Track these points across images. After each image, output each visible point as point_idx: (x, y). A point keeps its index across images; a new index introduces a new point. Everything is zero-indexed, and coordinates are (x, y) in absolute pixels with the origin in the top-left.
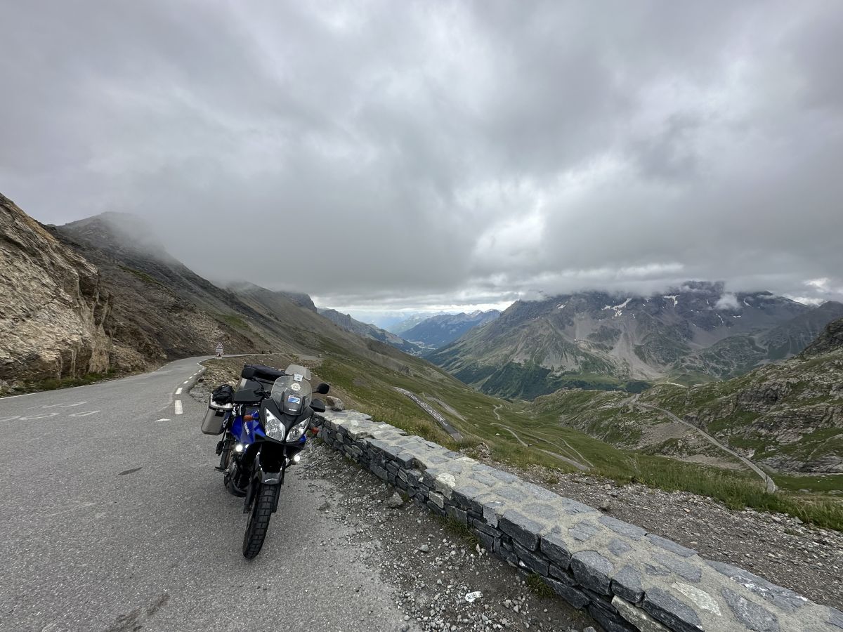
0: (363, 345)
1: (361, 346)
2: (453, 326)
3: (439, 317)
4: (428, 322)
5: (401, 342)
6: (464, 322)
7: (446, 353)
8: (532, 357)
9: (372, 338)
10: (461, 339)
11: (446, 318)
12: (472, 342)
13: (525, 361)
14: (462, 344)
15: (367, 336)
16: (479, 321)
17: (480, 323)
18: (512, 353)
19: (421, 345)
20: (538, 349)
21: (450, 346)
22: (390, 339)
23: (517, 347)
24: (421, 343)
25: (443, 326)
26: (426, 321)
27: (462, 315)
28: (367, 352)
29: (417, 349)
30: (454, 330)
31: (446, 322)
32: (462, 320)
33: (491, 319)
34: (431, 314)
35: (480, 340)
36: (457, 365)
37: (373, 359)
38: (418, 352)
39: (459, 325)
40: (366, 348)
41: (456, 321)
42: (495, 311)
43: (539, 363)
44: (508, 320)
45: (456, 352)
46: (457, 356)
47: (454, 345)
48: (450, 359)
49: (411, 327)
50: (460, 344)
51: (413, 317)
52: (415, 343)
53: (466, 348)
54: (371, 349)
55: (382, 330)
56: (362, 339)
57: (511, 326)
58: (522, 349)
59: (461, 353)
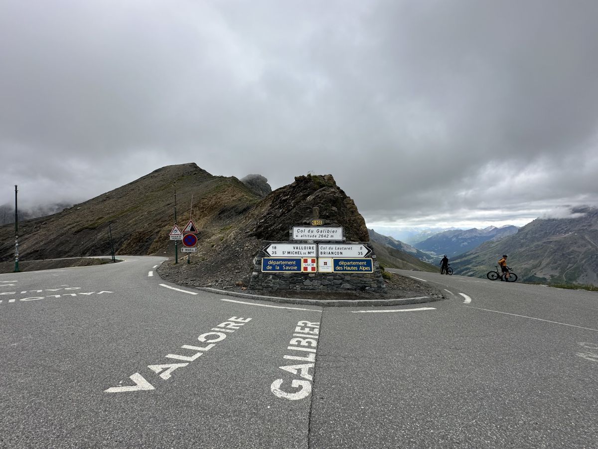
0: (385, 252)
1: (385, 253)
2: (465, 240)
3: (450, 232)
4: (439, 236)
5: (414, 251)
6: (476, 236)
7: (457, 263)
8: (561, 273)
9: (391, 247)
10: (473, 251)
11: (458, 233)
12: (485, 255)
13: (552, 276)
14: (474, 256)
15: (387, 245)
16: (493, 236)
17: (494, 238)
18: (535, 267)
19: (433, 254)
20: (570, 265)
21: (461, 257)
22: (405, 248)
23: (540, 262)
24: (432, 252)
25: (454, 239)
26: (437, 235)
27: (474, 230)
28: (389, 257)
29: (429, 257)
30: (465, 243)
31: (457, 236)
32: (474, 234)
33: (507, 234)
34: (442, 229)
35: (495, 253)
36: (469, 274)
37: (394, 263)
38: (430, 261)
39: (470, 239)
40: (388, 254)
41: (468, 236)
42: (511, 228)
43: (571, 280)
44: (528, 236)
45: (469, 262)
46: (469, 266)
47: (465, 256)
48: (462, 268)
49: (424, 239)
50: (472, 256)
51: (425, 232)
52: (427, 252)
53: (478, 260)
54: (392, 255)
55: (398, 241)
56: (385, 248)
57: (533, 241)
58: (548, 264)
59: (474, 263)
